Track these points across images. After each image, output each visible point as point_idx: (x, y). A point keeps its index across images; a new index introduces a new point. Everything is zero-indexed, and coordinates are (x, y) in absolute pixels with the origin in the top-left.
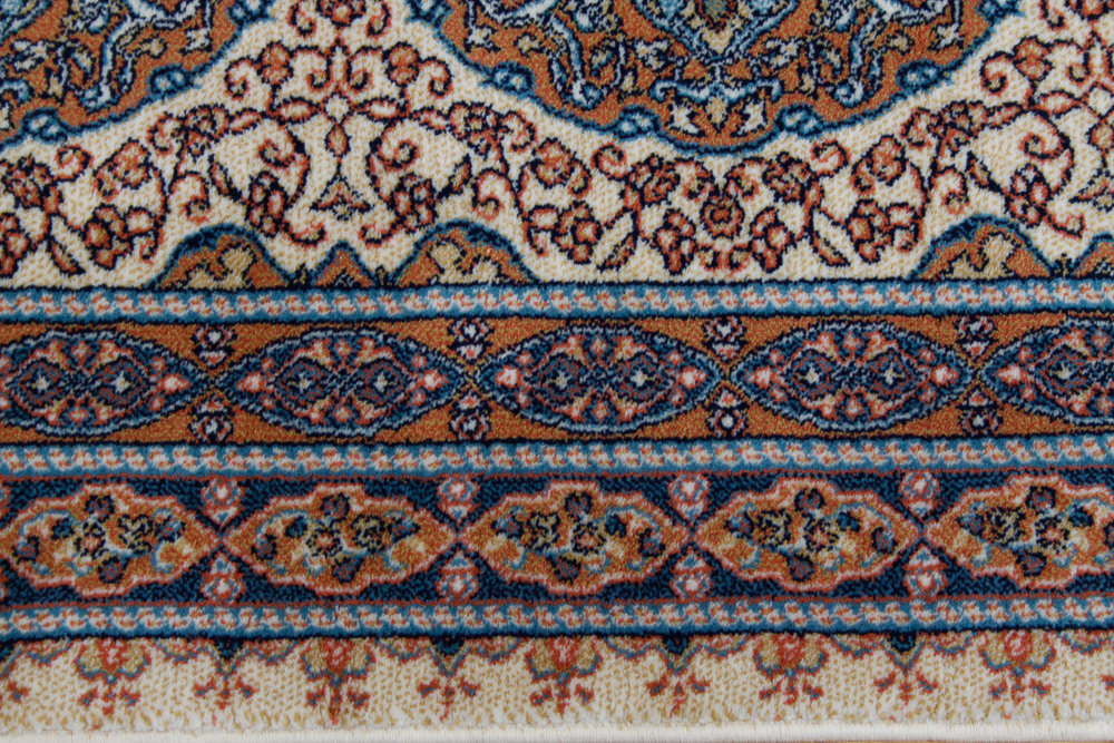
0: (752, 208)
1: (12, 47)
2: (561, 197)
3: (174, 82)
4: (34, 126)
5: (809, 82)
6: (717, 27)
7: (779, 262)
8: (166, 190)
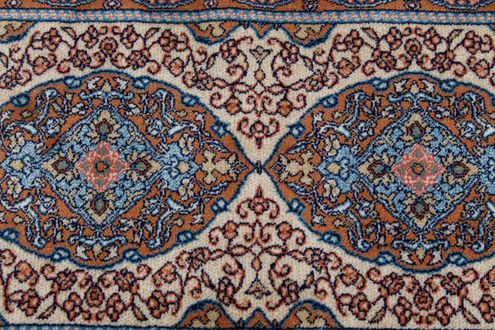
0: (436, 297)
1: (119, 221)
2: (353, 290)
3: (187, 237)
4: (128, 255)
5: (460, 242)
6: (420, 217)
7: (449, 321)
8: (183, 284)
